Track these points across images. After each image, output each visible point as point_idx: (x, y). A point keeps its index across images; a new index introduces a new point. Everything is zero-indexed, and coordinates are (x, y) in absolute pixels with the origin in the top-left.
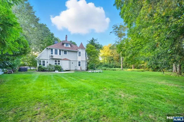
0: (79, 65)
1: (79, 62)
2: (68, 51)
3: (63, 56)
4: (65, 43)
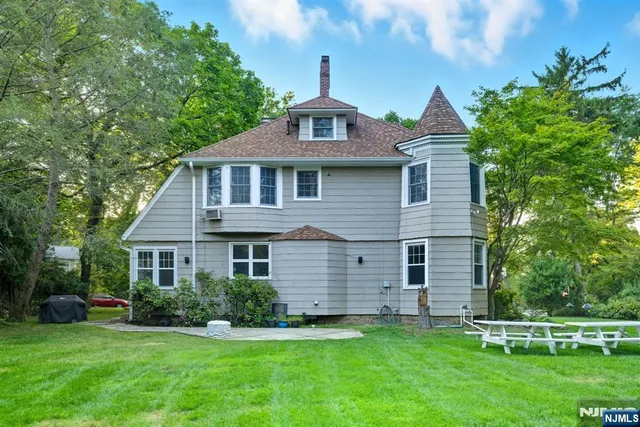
0: (416, 276)
1: (416, 254)
2: (329, 169)
3: (289, 206)
4: (306, 116)
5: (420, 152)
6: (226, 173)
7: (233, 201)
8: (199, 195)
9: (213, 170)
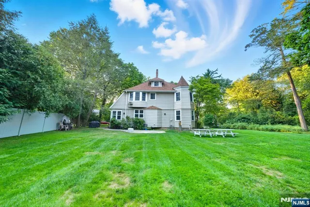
0: (178, 118)
1: (178, 113)
2: (158, 93)
3: (148, 102)
4: (153, 82)
5: (179, 90)
6: (134, 94)
7: (136, 100)
8: (128, 98)
9: (131, 93)
